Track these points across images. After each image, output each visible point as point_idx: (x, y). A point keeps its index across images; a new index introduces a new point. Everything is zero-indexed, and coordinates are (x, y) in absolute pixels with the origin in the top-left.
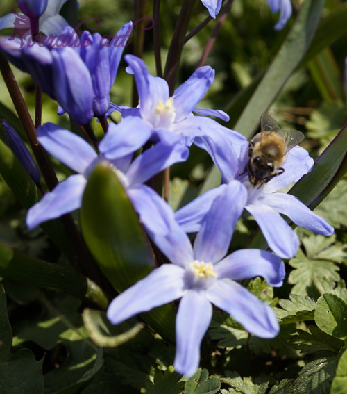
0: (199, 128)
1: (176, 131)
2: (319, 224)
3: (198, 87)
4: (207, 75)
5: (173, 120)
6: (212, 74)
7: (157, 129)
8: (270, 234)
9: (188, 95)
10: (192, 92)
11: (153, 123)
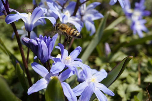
0: (78, 65)
1: (71, 65)
2: (110, 93)
3: (77, 52)
4: (79, 49)
5: (70, 62)
6: (80, 48)
7: (66, 65)
8: (98, 97)
9: (74, 55)
10: (75, 54)
11: (64, 63)
